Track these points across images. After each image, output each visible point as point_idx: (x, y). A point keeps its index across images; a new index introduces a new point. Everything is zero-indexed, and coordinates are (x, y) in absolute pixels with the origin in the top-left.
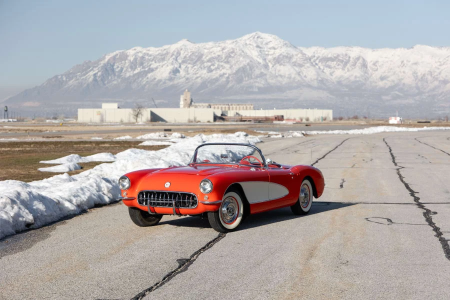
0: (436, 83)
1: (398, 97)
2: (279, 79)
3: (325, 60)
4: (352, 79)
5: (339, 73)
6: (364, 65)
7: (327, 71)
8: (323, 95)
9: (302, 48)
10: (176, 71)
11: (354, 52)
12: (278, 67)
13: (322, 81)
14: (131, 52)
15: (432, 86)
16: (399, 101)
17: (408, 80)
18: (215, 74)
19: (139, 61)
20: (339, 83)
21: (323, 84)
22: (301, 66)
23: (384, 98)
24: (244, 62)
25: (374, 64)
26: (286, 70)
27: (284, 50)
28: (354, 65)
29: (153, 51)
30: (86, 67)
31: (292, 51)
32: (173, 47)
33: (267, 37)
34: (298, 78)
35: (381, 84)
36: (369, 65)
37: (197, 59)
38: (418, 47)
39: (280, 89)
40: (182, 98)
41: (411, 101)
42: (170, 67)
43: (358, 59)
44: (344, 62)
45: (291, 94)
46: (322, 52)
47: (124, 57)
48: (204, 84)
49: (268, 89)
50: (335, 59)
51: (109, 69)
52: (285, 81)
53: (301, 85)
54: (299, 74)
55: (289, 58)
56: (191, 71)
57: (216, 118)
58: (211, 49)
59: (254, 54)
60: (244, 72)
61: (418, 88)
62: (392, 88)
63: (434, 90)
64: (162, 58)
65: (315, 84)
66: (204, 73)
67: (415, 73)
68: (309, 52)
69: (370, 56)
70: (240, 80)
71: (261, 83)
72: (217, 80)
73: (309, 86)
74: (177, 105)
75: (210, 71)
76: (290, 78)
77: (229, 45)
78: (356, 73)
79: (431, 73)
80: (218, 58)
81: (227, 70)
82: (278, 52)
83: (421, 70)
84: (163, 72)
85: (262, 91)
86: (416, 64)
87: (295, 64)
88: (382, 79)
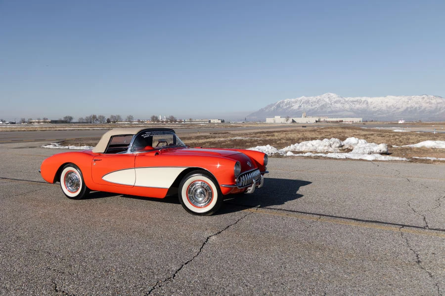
0: (395, 109)
1: (380, 114)
2: (336, 108)
3: (353, 102)
4: (363, 108)
5: (358, 106)
6: (367, 103)
7: (353, 105)
8: (352, 113)
9: (344, 98)
10: (300, 106)
11: (363, 99)
12: (336, 104)
13: (351, 109)
14: (286, 100)
15: (393, 110)
16: (380, 116)
17: (384, 108)
18: (313, 107)
19: (289, 103)
20: (358, 109)
21: (352, 110)
22: (344, 104)
23: (374, 114)
24: (324, 103)
25: (371, 103)
26: (338, 105)
27: (338, 99)
28: (364, 103)
29: (293, 100)
30: (271, 106)
31: (341, 99)
32: (300, 99)
33: (332, 94)
34: (343, 108)
35: (373, 110)
36: (369, 103)
37: (307, 102)
38: (388, 96)
39: (336, 112)
40: (303, 114)
41: (385, 115)
42: (298, 105)
43: (365, 101)
44: (360, 102)
45: (340, 113)
46: (352, 99)
47: (283, 102)
48: (310, 111)
49: (332, 112)
50: (357, 101)
51: (278, 106)
52: (338, 109)
53: (344, 110)
55: (340, 101)
56: (305, 106)
57: (316, 121)
58: (312, 99)
59: (327, 100)
60: (323, 106)
61: (387, 111)
62: (378, 111)
64: (296, 102)
65: (349, 110)
66: (310, 107)
67: (387, 106)
68: (347, 99)
69: (370, 100)
70: (322, 109)
71: (329, 110)
72: (314, 109)
73: (347, 111)
74: (301, 117)
75: (312, 106)
76: (340, 108)
77: (319, 97)
78: (364, 106)
79: (393, 105)
80: (315, 102)
81: (317, 106)
82: (336, 99)
83: (389, 104)
84: (296, 107)
85: (329, 112)
86: (387, 102)
87: (341, 103)
88: (374, 108)
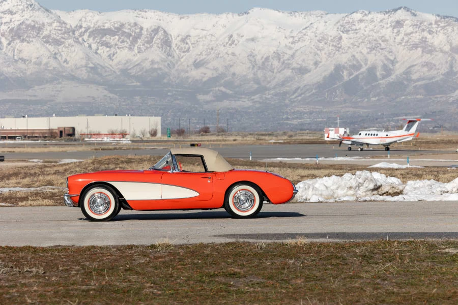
0: (288, 73)
1: (225, 96)
2: (21, 65)
3: (100, 32)
4: (147, 65)
5: (124, 55)
6: (167, 42)
7: (104, 51)
8: (98, 93)
9: (58, 13)
11: (149, 19)
12: (18, 44)
13: (94, 69)
15: (280, 77)
16: (226, 103)
17: (242, 69)
20: (125, 72)
21: (96, 74)
22: (57, 43)
23: (201, 97)
25: (183, 40)
26: (32, 50)
27: (29, 17)
28: (150, 41)
31: (41, 17)
34: (53, 64)
35: (195, 74)
36: (175, 42)
38: (255, 11)
39: (22, 83)
41: (245, 103)
43: (156, 31)
44: (132, 36)
45: (40, 92)
46: (93, 19)
50: (118, 30)
52: (31, 69)
53: (58, 76)
54: (55, 56)
55: (37, 29)
61: (257, 81)
62: (214, 81)
63: (283, 84)
65: (83, 74)
67: (251, 55)
68: (72, 19)
73: (73, 78)
76: (39, 64)
78: (155, 54)
79: (278, 56)
82: (17, 19)
83: (263, 50)
86: (253, 40)
87: (47, 40)
88: (197, 65)
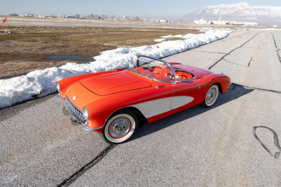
1: (277, 20)
2: (245, 14)
3: (259, 9)
4: (265, 15)
5: (262, 13)
6: (270, 11)
7: (259, 12)
8: (256, 19)
9: (253, 6)
10: (219, 12)
11: (268, 7)
12: (246, 11)
14: (209, 7)
16: (277, 21)
18: (229, 13)
19: (211, 9)
20: (261, 16)
21: (257, 16)
22: (252, 11)
23: (273, 20)
24: (237, 10)
25: (273, 11)
26: (248, 12)
27: (248, 7)
28: (267, 11)
29: (215, 7)
30: (198, 11)
31: (250, 7)
32: (220, 6)
33: (244, 3)
34: (250, 14)
35: (273, 16)
36: (271, 11)
37: (225, 9)
39: (245, 17)
40: (219, 18)
42: (218, 11)
43: (268, 9)
44: (264, 10)
45: (247, 18)
46: (259, 7)
47: (208, 8)
48: (226, 15)
49: (242, 17)
50: (262, 9)
51: (204, 11)
52: (247, 15)
53: (251, 16)
54: (251, 13)
55: (249, 9)
56: (223, 12)
57: (226, 24)
58: (229, 6)
59: (240, 8)
60: (236, 12)
62: (276, 17)
64: (217, 8)
65: (255, 16)
66: (226, 13)
68: (255, 7)
69: (272, 8)
70: (235, 14)
71: (240, 15)
72: (229, 14)
73: (253, 16)
74: (218, 20)
75: (228, 12)
76: (248, 14)
77: (234, 5)
78: (267, 13)
80: (230, 9)
81: (232, 12)
82: (246, 7)
84: (216, 12)
85: (240, 17)
87: (250, 11)
88: (274, 15)
